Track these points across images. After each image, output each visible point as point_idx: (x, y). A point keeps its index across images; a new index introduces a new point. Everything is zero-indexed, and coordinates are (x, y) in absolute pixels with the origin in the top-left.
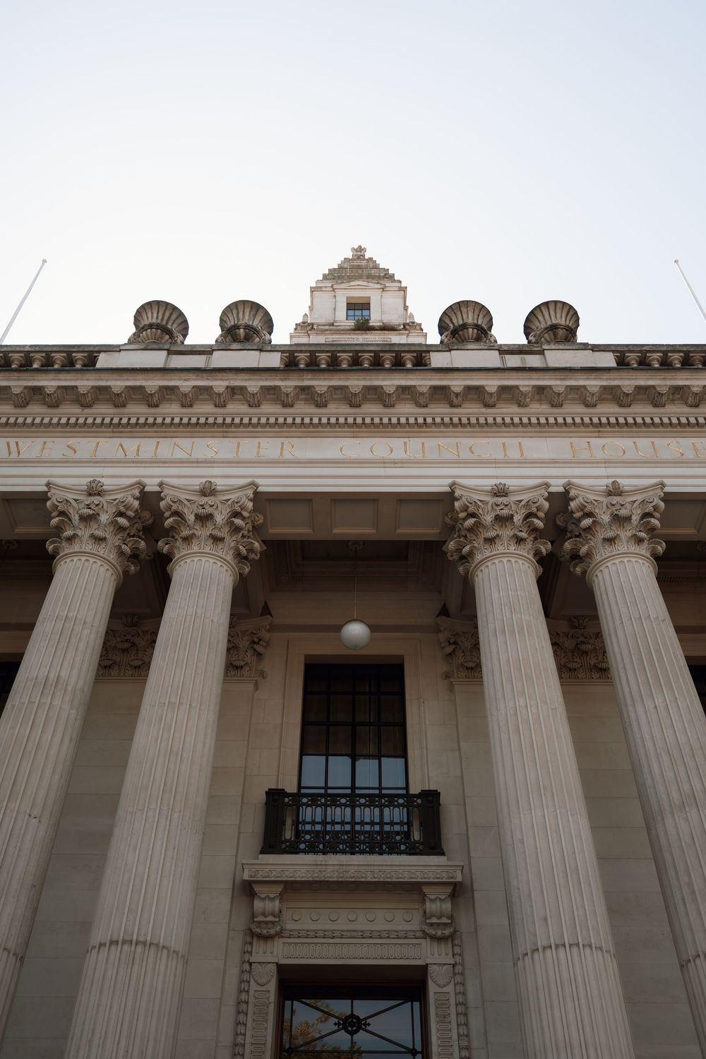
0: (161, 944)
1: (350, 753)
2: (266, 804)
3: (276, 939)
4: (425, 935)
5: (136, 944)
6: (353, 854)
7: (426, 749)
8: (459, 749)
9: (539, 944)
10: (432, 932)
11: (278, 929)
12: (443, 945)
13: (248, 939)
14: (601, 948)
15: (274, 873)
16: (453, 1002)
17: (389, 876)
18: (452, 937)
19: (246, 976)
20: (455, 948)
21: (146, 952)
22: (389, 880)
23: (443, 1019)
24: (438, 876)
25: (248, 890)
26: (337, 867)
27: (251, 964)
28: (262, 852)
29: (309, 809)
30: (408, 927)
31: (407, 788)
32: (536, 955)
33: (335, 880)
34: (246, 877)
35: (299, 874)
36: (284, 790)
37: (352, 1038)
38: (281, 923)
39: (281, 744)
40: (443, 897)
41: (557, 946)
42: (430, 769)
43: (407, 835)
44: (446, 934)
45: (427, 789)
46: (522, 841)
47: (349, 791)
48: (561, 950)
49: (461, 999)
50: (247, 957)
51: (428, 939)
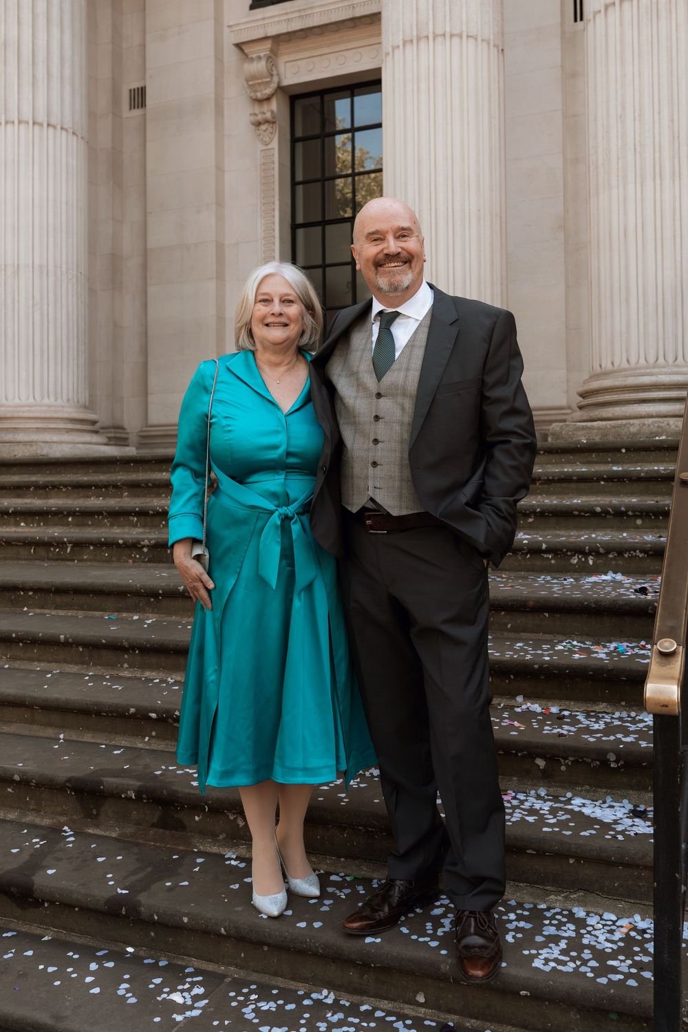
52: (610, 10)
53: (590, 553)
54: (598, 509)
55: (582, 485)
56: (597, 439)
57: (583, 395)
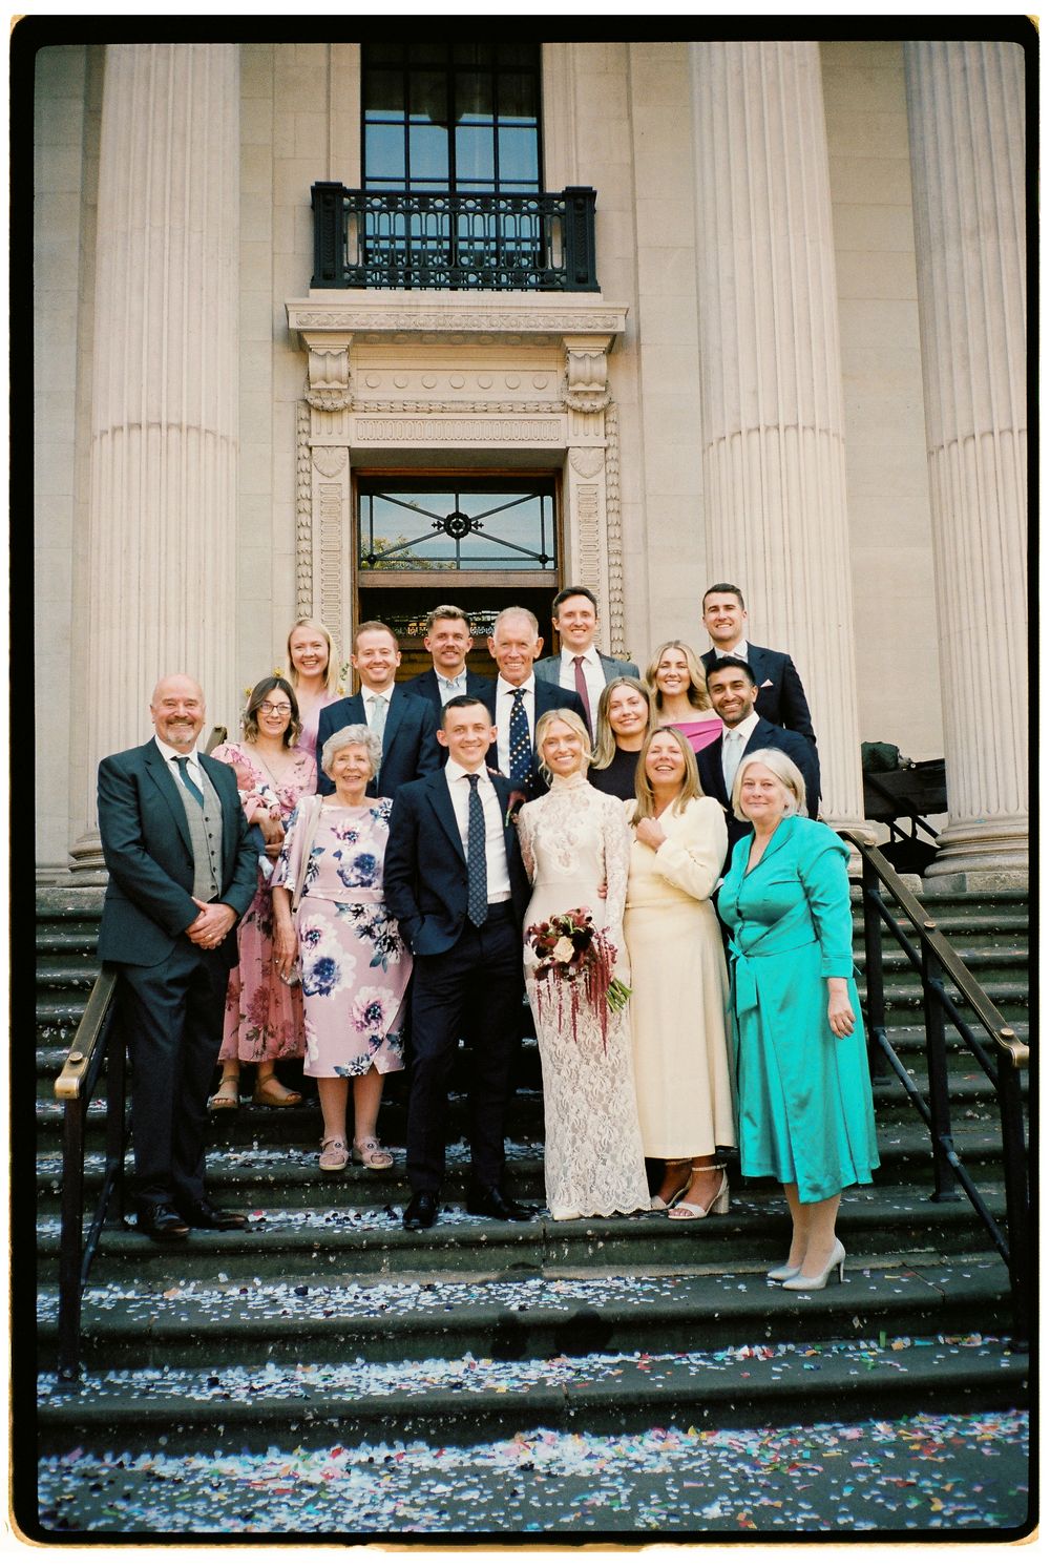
0: (203, 428)
1: (445, 119)
2: (313, 207)
3: (346, 413)
4: (567, 408)
5: (168, 428)
6: (454, 288)
7: (575, 115)
8: (630, 115)
9: (743, 426)
10: (576, 403)
11: (348, 400)
12: (591, 421)
13: (304, 414)
14: (827, 431)
15: (337, 319)
16: (602, 496)
17: (514, 323)
18: (605, 411)
19: (304, 465)
20: (609, 425)
21: (184, 438)
22: (514, 329)
23: (588, 518)
24: (590, 323)
25: (298, 343)
26: (433, 310)
27: (311, 449)
28: (312, 287)
29: (384, 216)
30: (540, 396)
31: (541, 182)
32: (737, 438)
33: (433, 328)
34: (293, 325)
35: (376, 319)
36: (341, 184)
37: (458, 543)
38: (351, 391)
39: (328, 106)
40: (594, 354)
41: (768, 428)
42: (580, 150)
43: (542, 258)
44: (597, 408)
45: (574, 184)
46: (732, 280)
47: (445, 187)
48: (773, 434)
49: (613, 492)
50: (303, 438)
51: (570, 413)
52: (118, 434)
53: (61, 1027)
54: (76, 982)
55: (63, 958)
56: (87, 908)
57: (78, 855)
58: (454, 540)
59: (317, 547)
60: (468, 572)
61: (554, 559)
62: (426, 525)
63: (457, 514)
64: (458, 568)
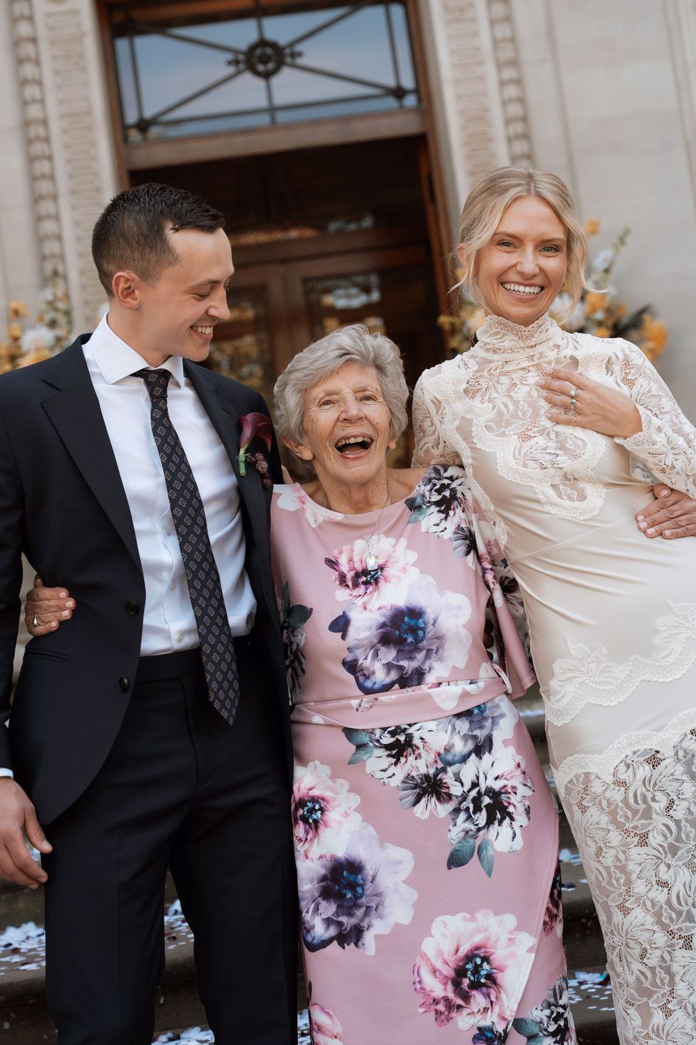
23: (460, 15)
37: (268, 85)
58: (259, 83)
59: (53, 109)
60: (289, 127)
61: (417, 91)
62: (218, 66)
63: (262, 43)
64: (273, 121)
